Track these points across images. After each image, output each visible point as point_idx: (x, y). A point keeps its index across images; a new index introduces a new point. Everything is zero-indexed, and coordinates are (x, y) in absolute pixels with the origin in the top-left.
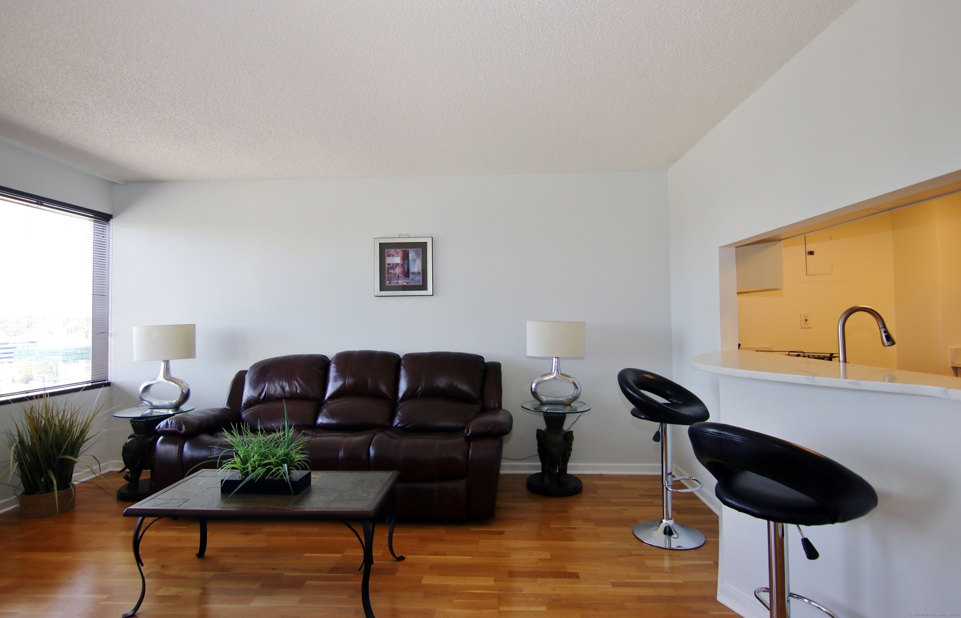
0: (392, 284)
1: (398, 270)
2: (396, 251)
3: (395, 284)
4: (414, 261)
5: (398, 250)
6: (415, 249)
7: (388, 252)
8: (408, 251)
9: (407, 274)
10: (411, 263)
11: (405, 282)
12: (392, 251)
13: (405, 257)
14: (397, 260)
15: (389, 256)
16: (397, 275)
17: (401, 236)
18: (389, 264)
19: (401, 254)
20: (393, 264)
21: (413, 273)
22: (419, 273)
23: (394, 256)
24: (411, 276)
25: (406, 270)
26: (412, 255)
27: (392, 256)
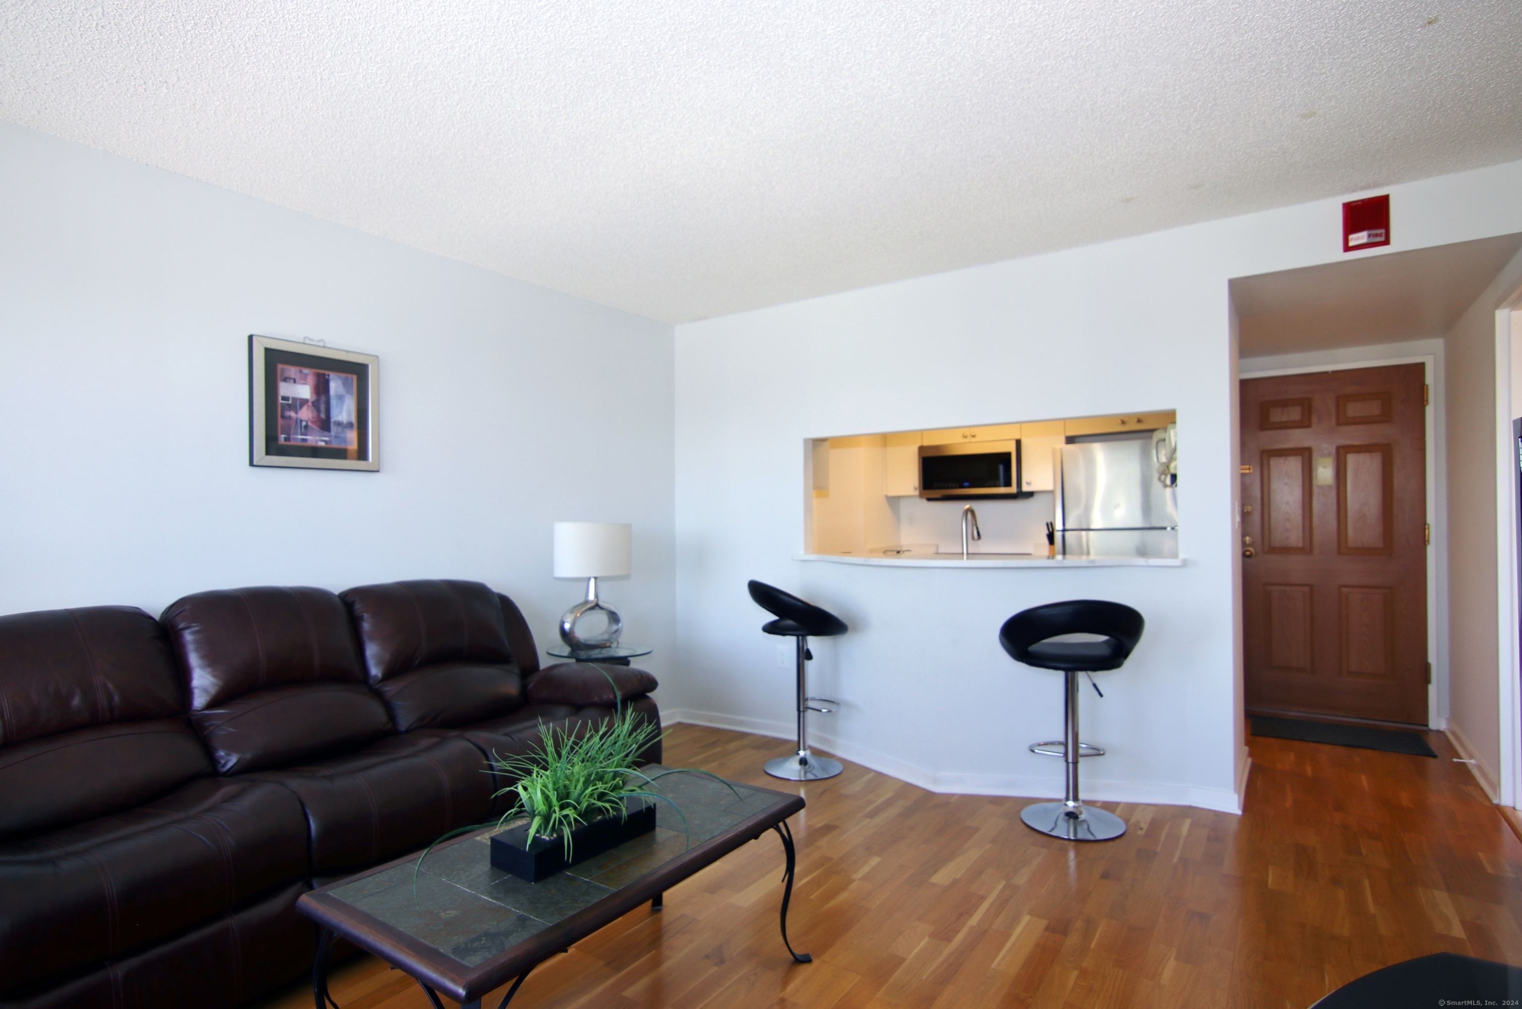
0: (292, 443)
1: (306, 414)
2: (301, 372)
3: (299, 443)
4: (341, 398)
5: (306, 371)
6: (343, 375)
7: (283, 371)
8: (328, 376)
9: (325, 424)
10: (333, 402)
11: (322, 441)
12: (292, 371)
13: (322, 388)
14: (305, 391)
15: (285, 380)
16: (304, 424)
17: (307, 341)
18: (284, 398)
19: (311, 379)
20: (295, 399)
21: (339, 424)
22: (350, 425)
23: (297, 381)
24: (334, 429)
25: (323, 416)
26: (335, 386)
27: (292, 381)
